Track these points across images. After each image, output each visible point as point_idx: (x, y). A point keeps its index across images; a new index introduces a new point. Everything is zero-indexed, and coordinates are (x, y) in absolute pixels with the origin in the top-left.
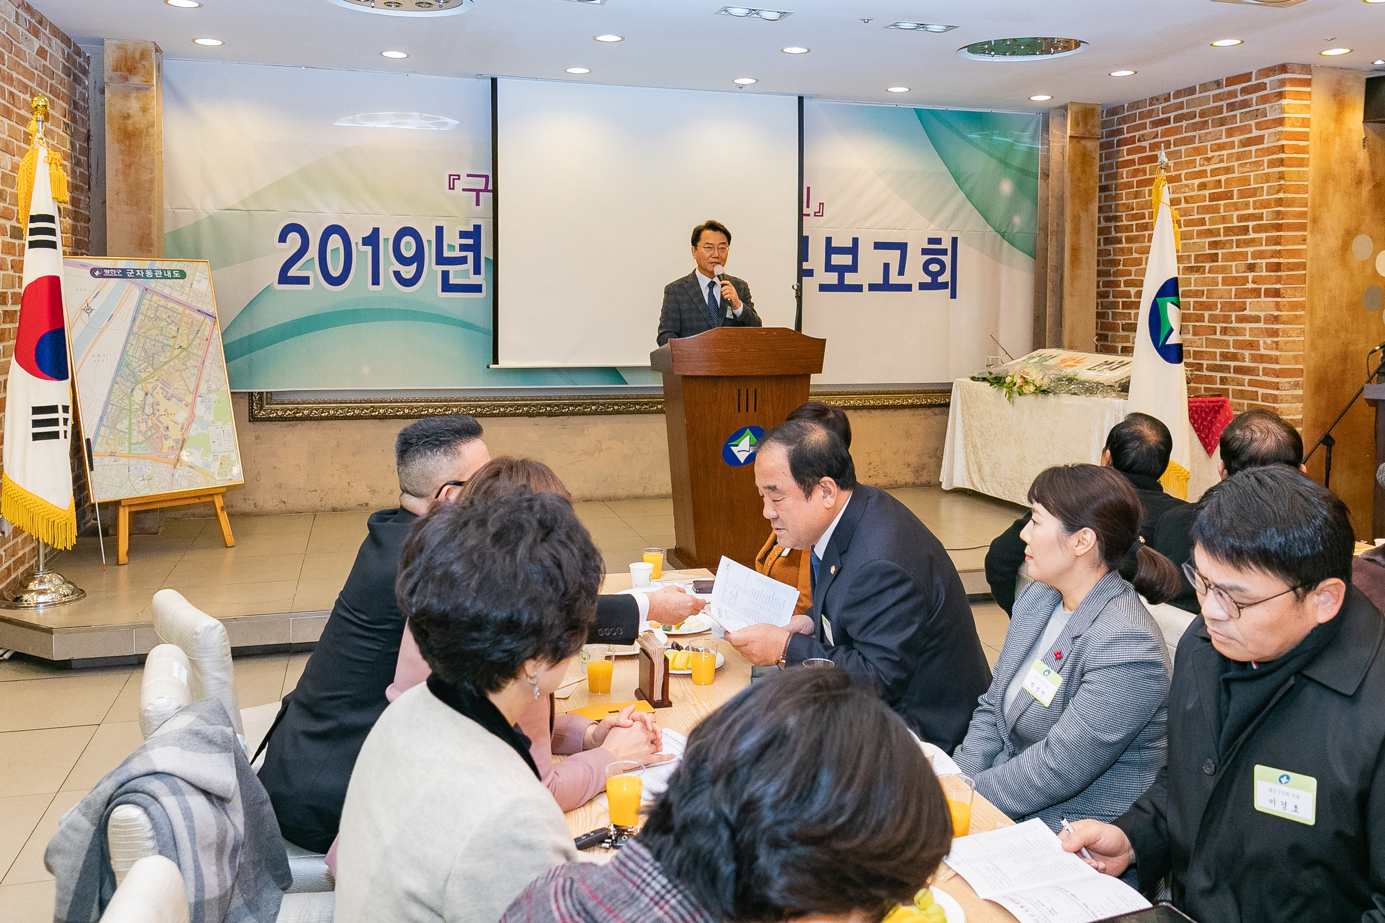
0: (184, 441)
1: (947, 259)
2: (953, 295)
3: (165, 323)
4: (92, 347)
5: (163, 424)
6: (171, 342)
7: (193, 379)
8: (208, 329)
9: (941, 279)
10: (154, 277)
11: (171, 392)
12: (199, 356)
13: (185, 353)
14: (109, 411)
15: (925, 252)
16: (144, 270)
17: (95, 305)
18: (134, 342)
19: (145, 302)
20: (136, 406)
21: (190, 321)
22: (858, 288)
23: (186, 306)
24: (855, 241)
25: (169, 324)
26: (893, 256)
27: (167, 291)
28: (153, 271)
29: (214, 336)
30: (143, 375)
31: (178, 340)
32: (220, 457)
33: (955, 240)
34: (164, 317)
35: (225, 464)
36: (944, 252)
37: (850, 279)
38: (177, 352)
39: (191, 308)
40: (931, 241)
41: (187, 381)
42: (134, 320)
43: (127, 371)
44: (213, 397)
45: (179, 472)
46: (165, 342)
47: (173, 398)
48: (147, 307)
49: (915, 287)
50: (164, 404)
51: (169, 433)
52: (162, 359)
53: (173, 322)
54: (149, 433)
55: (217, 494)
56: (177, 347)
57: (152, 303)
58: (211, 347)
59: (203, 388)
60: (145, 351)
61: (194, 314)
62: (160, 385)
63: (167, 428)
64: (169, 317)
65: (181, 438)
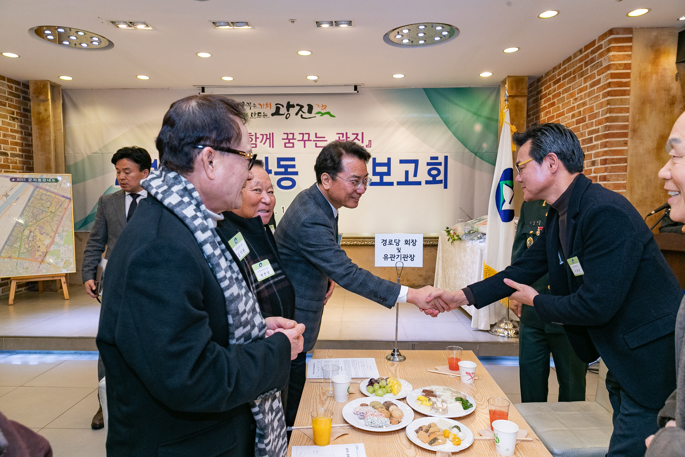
0: (47, 252)
1: (442, 168)
2: (446, 187)
3: (45, 201)
4: (6, 211)
5: (37, 245)
6: (47, 210)
7: (56, 226)
8: (66, 204)
9: (438, 178)
10: (42, 182)
11: (43, 231)
12: (59, 216)
13: (53, 214)
14: (10, 239)
15: (428, 164)
16: (37, 179)
17: (10, 194)
18: (28, 209)
19: (36, 192)
20: (25, 237)
21: (58, 200)
22: (391, 184)
23: (56, 194)
24: (389, 159)
25: (47, 202)
26: (411, 167)
27: (47, 188)
28: (42, 179)
29: (69, 207)
31: (50, 209)
32: (64, 260)
33: (446, 158)
34: (45, 198)
35: (67, 263)
36: (440, 164)
37: (386, 179)
38: (49, 214)
39: (59, 195)
40: (432, 158)
41: (52, 227)
42: (29, 200)
44: (65, 234)
45: (43, 265)
46: (44, 209)
47: (44, 234)
48: (36, 194)
49: (423, 183)
50: (39, 236)
51: (40, 249)
52: (41, 217)
53: (49, 201)
54: (30, 249)
55: (62, 276)
56: (49, 212)
57: (39, 193)
58: (67, 212)
59: (60, 230)
60: (33, 213)
61: (60, 198)
62: (38, 228)
63: (39, 247)
64: (47, 199)
65: (45, 251)
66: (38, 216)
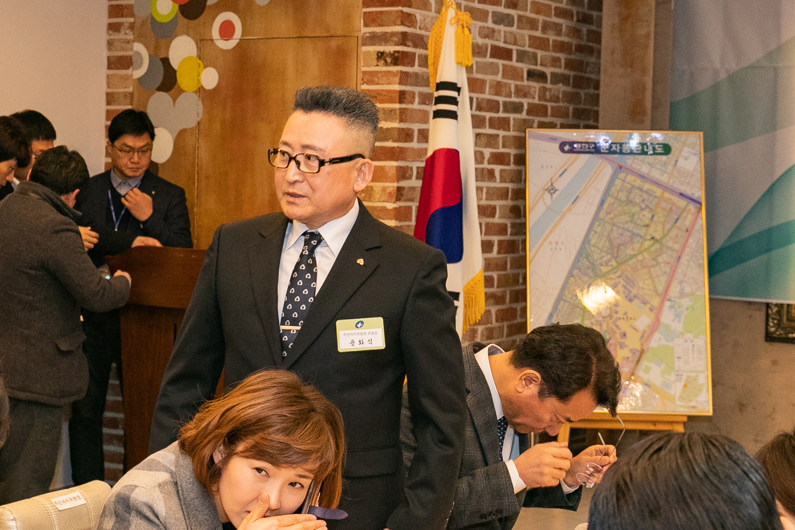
0: (642, 352)
3: (638, 209)
4: (550, 234)
5: (620, 329)
6: (642, 232)
7: (663, 279)
8: (690, 217)
11: (634, 291)
12: (673, 250)
13: (657, 246)
16: (621, 144)
17: (560, 185)
18: (598, 229)
19: (618, 182)
21: (670, 206)
23: (665, 188)
25: (642, 210)
27: (645, 170)
29: (697, 227)
30: (604, 269)
31: (651, 230)
32: (684, 377)
34: (638, 200)
35: (690, 387)
38: (647, 244)
39: (673, 192)
41: (656, 280)
42: (602, 202)
43: (586, 263)
44: (686, 302)
46: (635, 231)
47: (636, 301)
48: (618, 188)
50: (624, 305)
51: (627, 341)
52: (629, 252)
53: (647, 207)
55: (677, 422)
56: (648, 237)
57: (625, 184)
58: (691, 241)
59: (674, 290)
60: (610, 241)
61: (676, 199)
62: (622, 282)
63: (625, 335)
64: (643, 201)
65: (639, 347)
66: (622, 248)
